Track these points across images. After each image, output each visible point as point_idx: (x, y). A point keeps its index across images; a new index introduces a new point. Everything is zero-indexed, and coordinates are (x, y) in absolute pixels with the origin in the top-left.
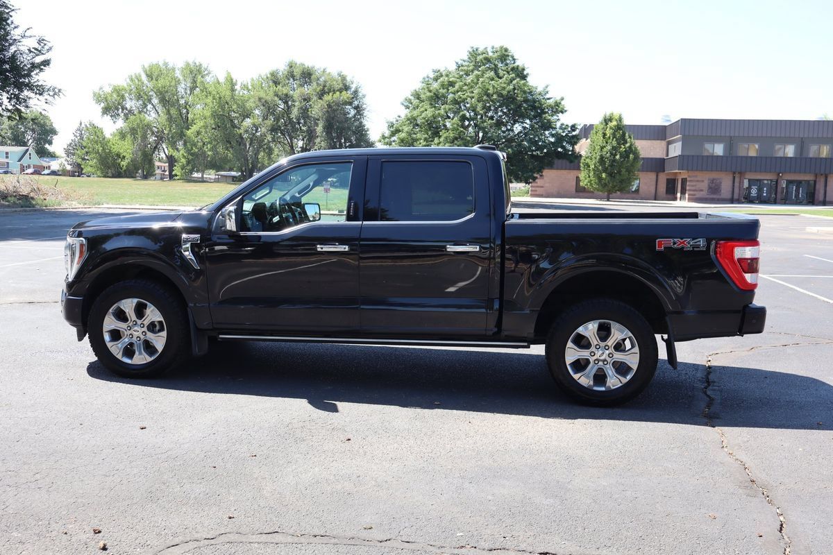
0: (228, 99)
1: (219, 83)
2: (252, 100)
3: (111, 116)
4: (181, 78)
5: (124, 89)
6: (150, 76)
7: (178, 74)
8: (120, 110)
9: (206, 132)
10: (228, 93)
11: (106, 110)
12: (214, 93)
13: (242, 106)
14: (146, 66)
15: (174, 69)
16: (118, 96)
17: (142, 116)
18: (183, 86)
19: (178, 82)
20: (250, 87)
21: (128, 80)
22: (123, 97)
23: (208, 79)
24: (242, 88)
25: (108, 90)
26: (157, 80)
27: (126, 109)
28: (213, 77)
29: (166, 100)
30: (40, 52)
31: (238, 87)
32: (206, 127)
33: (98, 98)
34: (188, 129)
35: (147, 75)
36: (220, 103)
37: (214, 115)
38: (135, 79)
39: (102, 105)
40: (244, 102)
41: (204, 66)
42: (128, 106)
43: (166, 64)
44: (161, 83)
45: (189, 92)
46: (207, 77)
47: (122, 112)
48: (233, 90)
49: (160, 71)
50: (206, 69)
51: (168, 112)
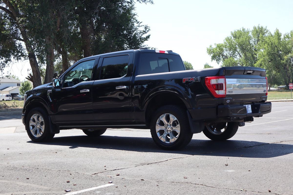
0: (276, 44)
1: (272, 36)
2: (290, 43)
3: (217, 60)
4: (252, 36)
5: (222, 45)
6: (235, 37)
7: (250, 34)
8: (221, 56)
9: (265, 64)
10: (276, 41)
11: (213, 58)
12: (268, 42)
13: (285, 47)
14: (233, 32)
15: (248, 32)
16: (219, 49)
17: (231, 59)
18: (253, 40)
19: (250, 38)
20: (290, 36)
21: (225, 41)
22: (222, 50)
23: (266, 35)
24: (285, 37)
25: (214, 47)
26: (239, 39)
27: (224, 55)
28: (269, 33)
29: (244, 49)
30: (145, 32)
31: (282, 37)
32: (264, 61)
33: (210, 51)
34: (255, 63)
35: (234, 37)
36: (271, 47)
37: (269, 54)
38: (228, 39)
39: (212, 55)
40: (286, 45)
41: (264, 27)
42: (225, 54)
43: (243, 30)
44: (241, 39)
45: (256, 43)
46: (266, 34)
47: (222, 58)
48: (279, 39)
49: (241, 34)
50: (265, 30)
51: (245, 55)
